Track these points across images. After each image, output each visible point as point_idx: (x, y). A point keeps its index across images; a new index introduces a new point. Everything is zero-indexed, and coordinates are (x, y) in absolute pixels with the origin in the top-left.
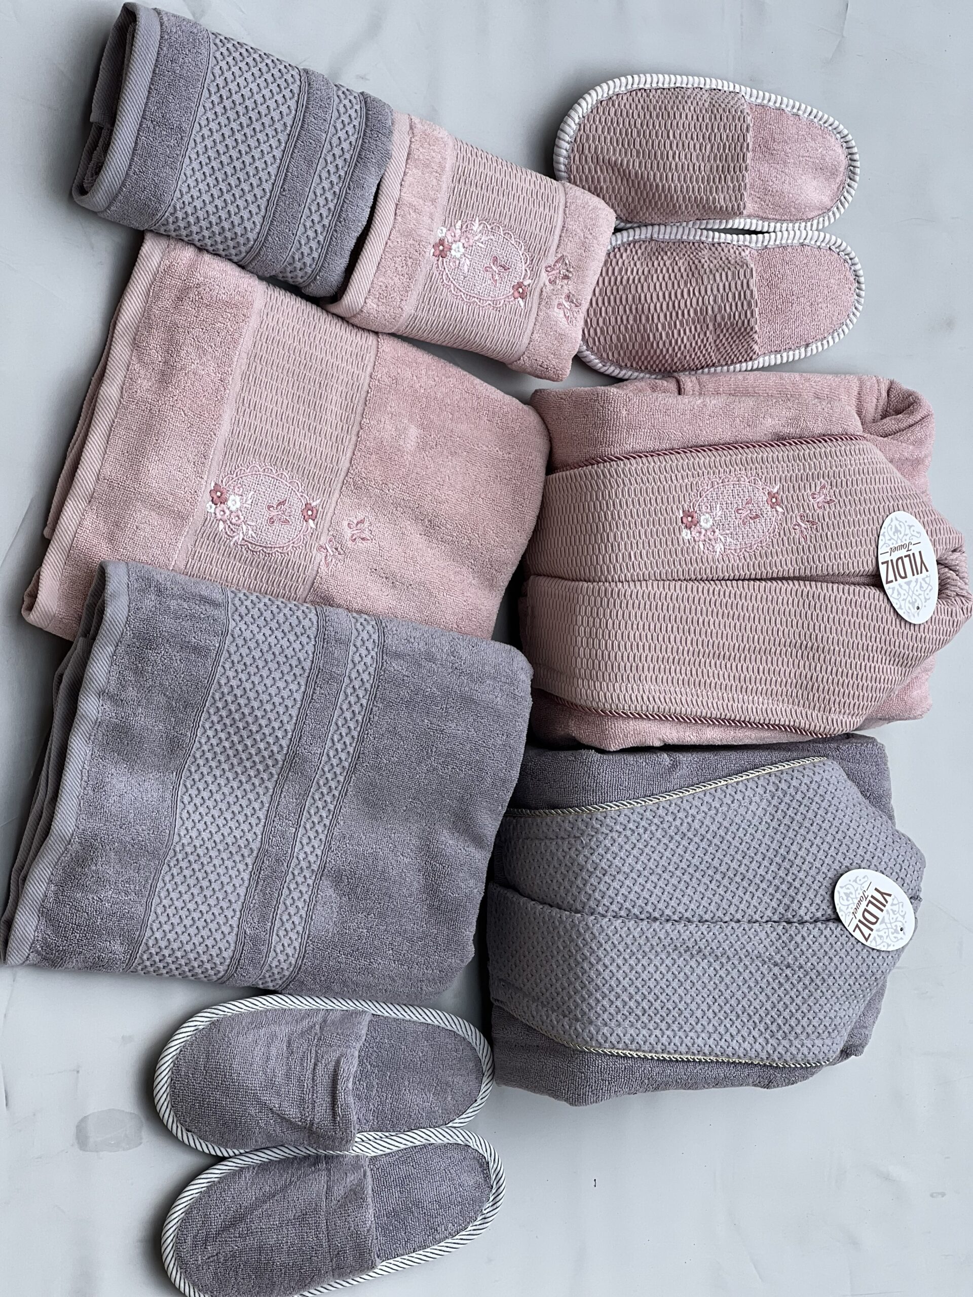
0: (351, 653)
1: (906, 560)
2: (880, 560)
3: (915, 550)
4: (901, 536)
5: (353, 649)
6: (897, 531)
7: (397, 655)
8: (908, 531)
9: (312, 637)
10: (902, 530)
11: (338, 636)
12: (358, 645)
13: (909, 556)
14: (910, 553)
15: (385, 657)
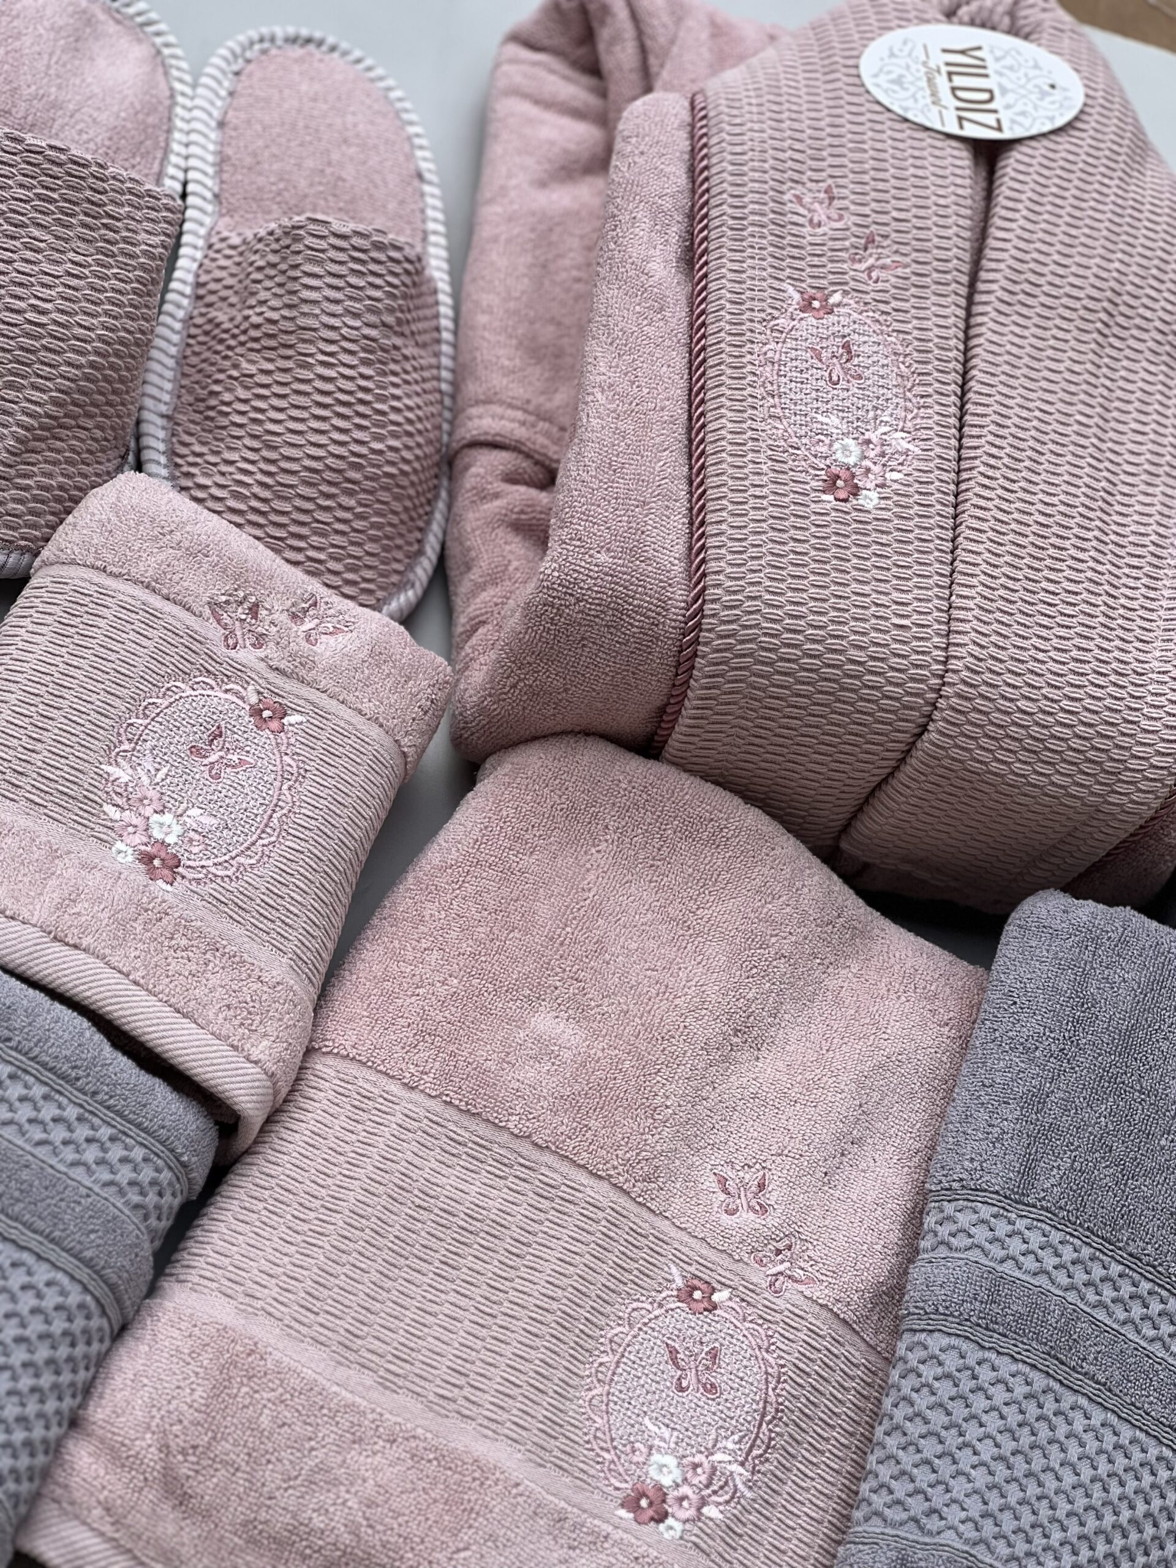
0: (1017, 1274)
1: (958, 81)
2: (955, 130)
3: (939, 59)
4: (910, 78)
5: (1008, 1267)
6: (899, 81)
7: (1028, 1171)
8: (902, 62)
9: (980, 1354)
10: (897, 71)
11: (983, 1295)
12: (1002, 1253)
13: (950, 74)
14: (944, 69)
15: (1030, 1200)
